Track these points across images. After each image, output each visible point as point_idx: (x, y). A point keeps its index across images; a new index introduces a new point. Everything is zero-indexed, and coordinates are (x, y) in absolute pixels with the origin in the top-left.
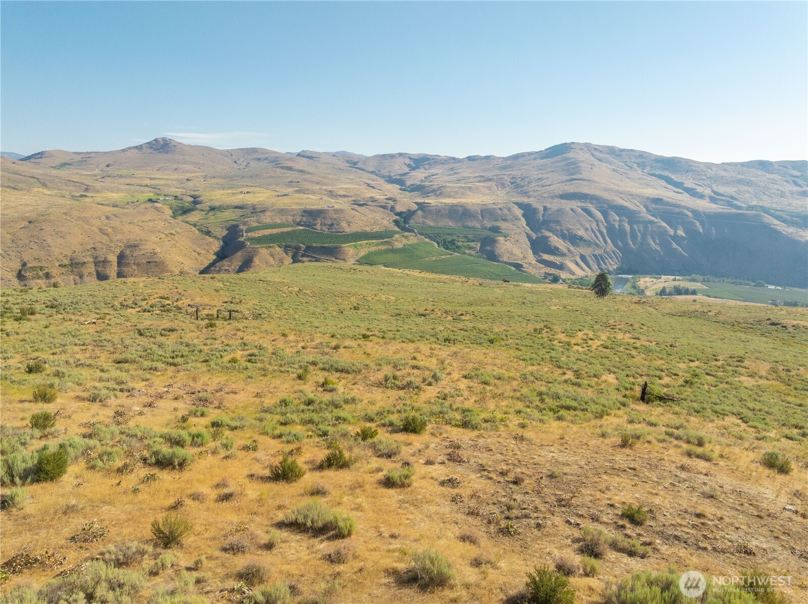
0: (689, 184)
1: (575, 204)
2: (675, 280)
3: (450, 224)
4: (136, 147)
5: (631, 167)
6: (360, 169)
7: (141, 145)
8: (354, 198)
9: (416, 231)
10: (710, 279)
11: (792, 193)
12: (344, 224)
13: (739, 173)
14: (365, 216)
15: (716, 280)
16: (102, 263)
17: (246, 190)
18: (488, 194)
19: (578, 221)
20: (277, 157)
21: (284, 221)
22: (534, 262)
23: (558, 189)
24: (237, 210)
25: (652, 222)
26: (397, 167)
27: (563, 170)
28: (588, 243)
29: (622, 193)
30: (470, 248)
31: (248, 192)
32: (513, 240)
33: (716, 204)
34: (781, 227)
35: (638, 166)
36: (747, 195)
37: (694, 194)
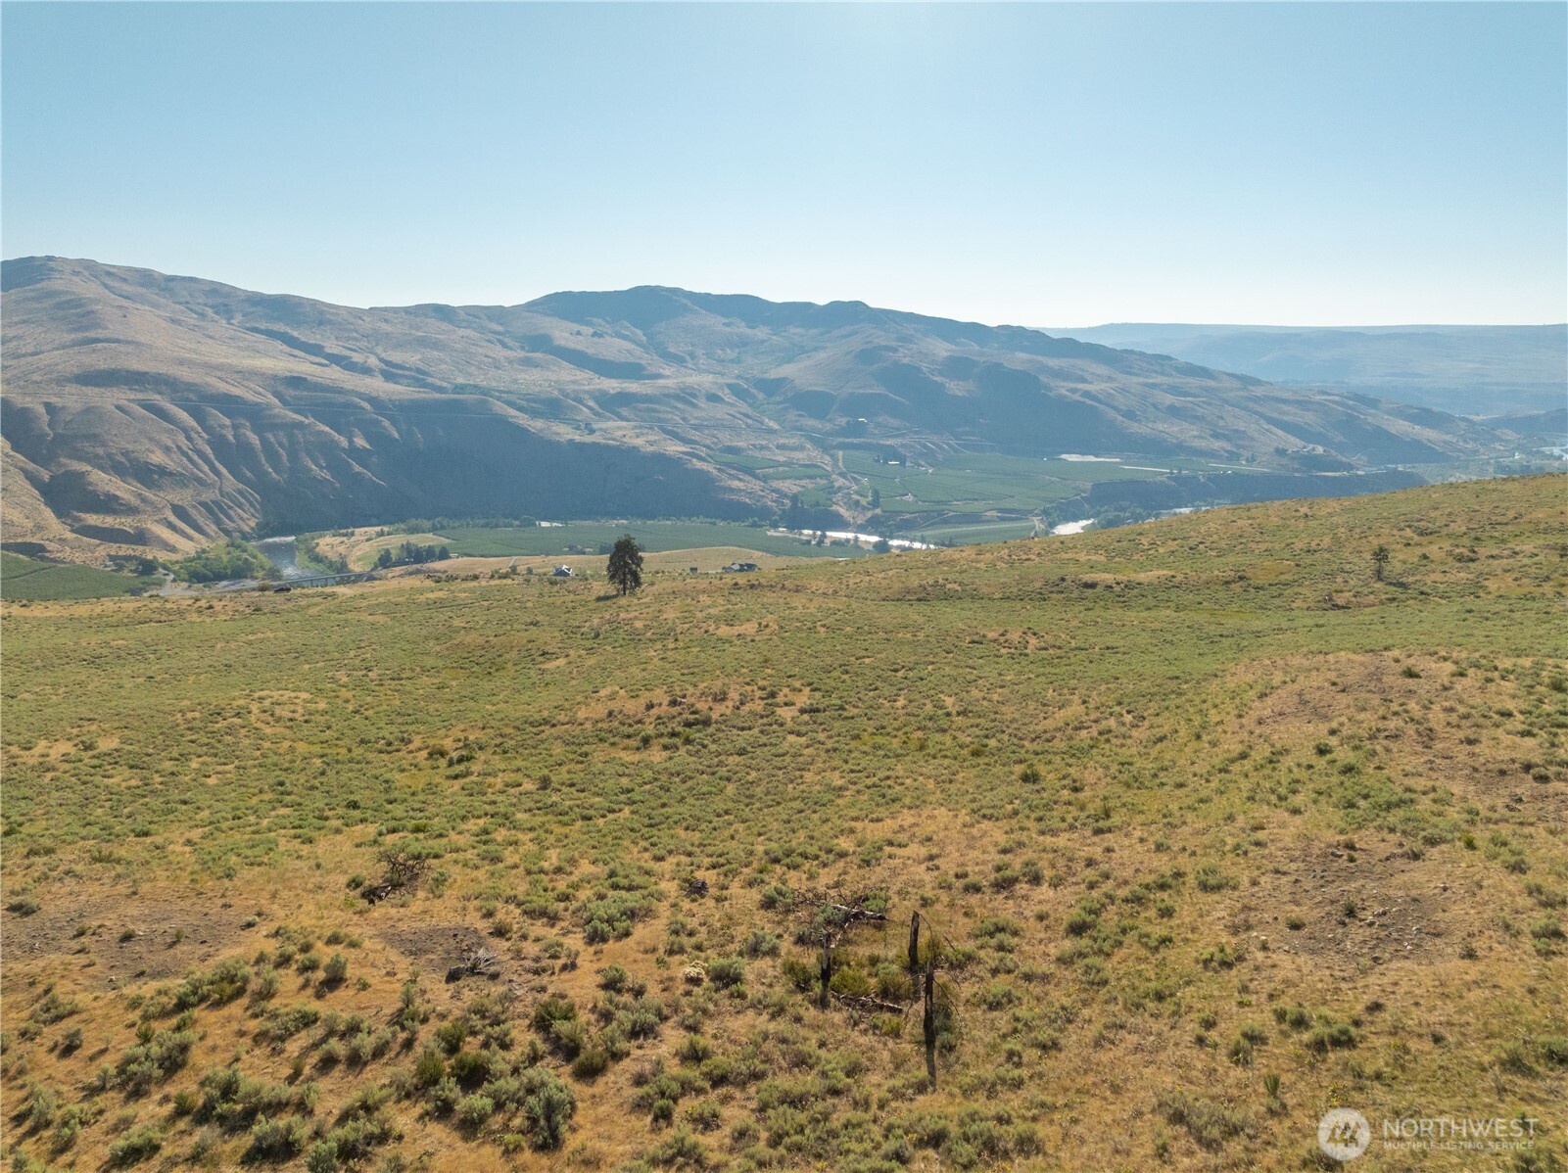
0: (332, 347)
1: (122, 396)
2: (381, 534)
5: (203, 315)
10: (445, 523)
11: (508, 361)
13: (411, 327)
15: (456, 524)
19: (141, 432)
25: (300, 425)
27: (54, 319)
28: (180, 480)
29: (215, 368)
33: (399, 383)
34: (523, 420)
35: (216, 313)
36: (443, 366)
37: (349, 366)
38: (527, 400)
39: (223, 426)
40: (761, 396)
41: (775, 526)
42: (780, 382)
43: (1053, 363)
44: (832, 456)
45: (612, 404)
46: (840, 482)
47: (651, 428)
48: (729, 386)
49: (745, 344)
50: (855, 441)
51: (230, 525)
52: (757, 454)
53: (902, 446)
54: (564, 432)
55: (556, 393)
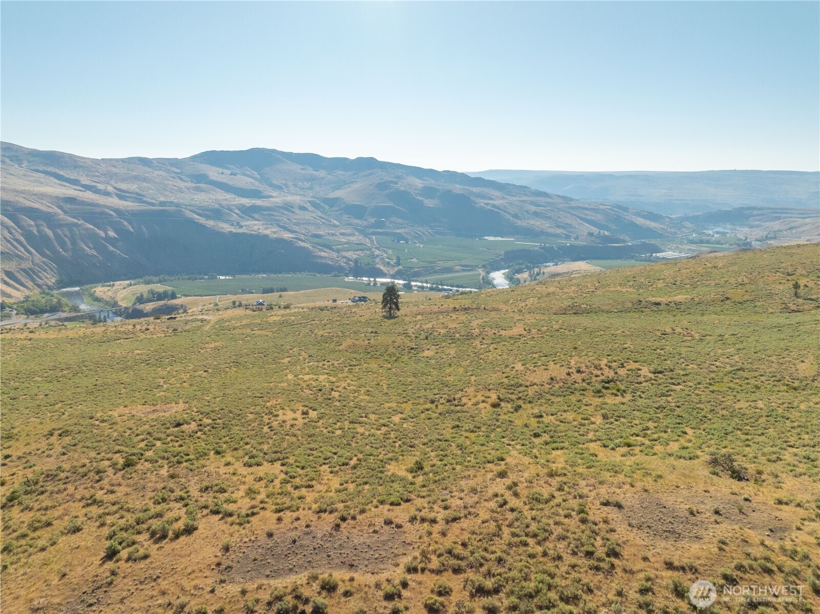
0: (85, 181)
2: (130, 285)
10: (166, 277)
11: (188, 189)
13: (128, 169)
25: (76, 225)
29: (22, 192)
33: (126, 200)
34: (202, 221)
35: (11, 161)
36: (151, 191)
37: (97, 191)
38: (202, 210)
39: (30, 226)
40: (327, 207)
41: (347, 276)
42: (337, 199)
43: (476, 190)
44: (369, 239)
45: (249, 212)
46: (377, 252)
47: (272, 225)
48: (309, 202)
49: (314, 180)
50: (381, 230)
51: (40, 282)
52: (331, 238)
53: (406, 233)
54: (226, 228)
55: (217, 206)
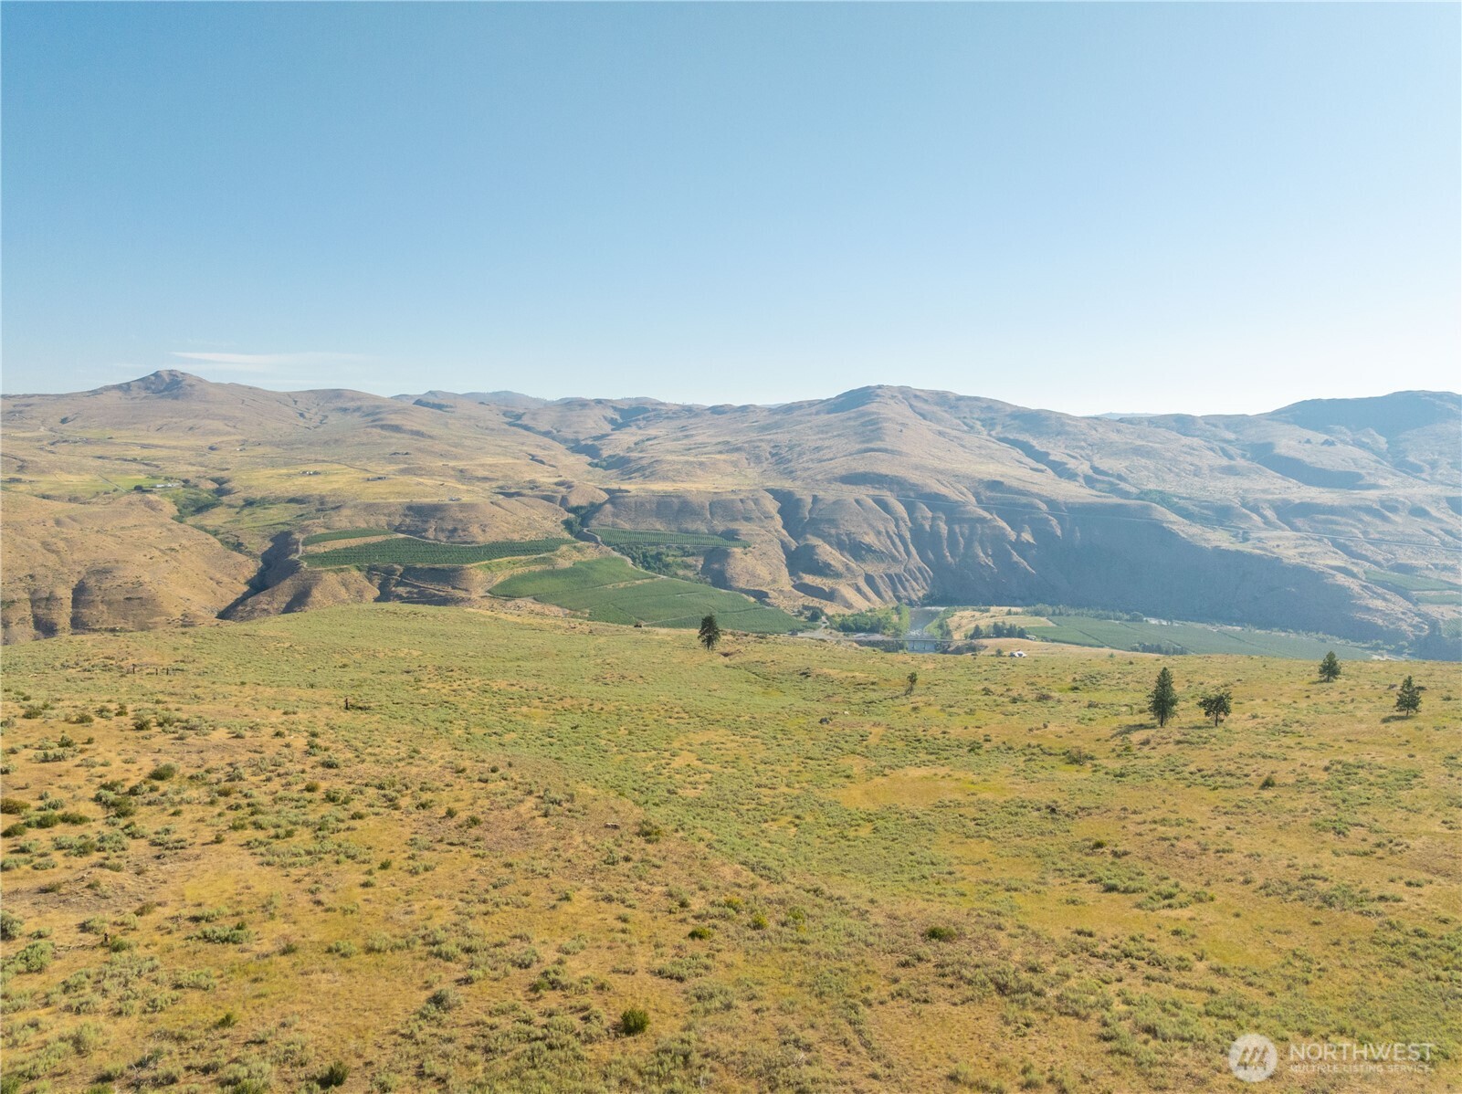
0: (1057, 455)
1: (864, 493)
2: (1009, 613)
3: (658, 526)
4: (119, 387)
5: (972, 427)
6: (527, 428)
7: (128, 384)
8: (501, 483)
9: (599, 539)
10: (1063, 611)
11: (1212, 469)
12: (475, 529)
13: (1139, 436)
14: (513, 514)
15: (1072, 612)
16: (45, 601)
17: (312, 468)
18: (732, 474)
19: (865, 519)
20: (378, 407)
21: (372, 524)
22: (788, 588)
23: (841, 466)
24: (293, 505)
25: (982, 520)
26: (590, 424)
27: (856, 433)
28: (879, 556)
29: (941, 472)
30: (687, 566)
31: (316, 473)
32: (757, 553)
33: (1093, 488)
34: (1179, 525)
35: (983, 426)
36: (1143, 473)
37: (1062, 471)
38: (1201, 507)
39: (925, 518)
45: (1289, 513)
47: (1319, 540)
48: (1450, 499)
52: (1434, 575)
55: (1236, 503)
